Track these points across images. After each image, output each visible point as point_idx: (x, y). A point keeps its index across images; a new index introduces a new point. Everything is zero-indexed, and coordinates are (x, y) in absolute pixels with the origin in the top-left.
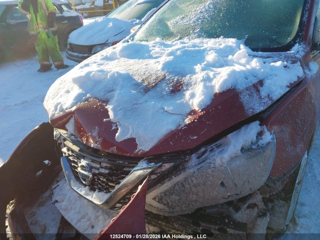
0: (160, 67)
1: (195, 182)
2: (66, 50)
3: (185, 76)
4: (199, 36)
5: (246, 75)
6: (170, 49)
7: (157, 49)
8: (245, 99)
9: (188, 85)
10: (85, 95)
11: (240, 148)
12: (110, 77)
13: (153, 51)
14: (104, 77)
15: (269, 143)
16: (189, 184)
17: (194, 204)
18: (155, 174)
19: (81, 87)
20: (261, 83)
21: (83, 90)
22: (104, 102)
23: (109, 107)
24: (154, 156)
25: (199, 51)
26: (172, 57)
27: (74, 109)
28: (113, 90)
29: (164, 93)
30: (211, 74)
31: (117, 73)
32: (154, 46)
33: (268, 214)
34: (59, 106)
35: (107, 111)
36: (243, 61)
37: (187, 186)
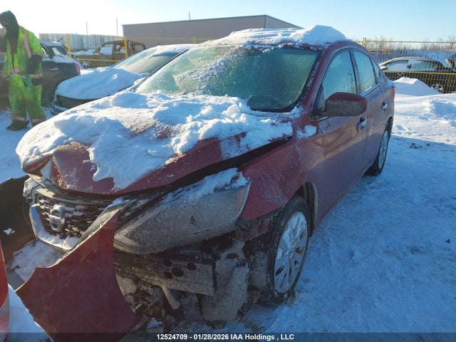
0: (152, 115)
1: (166, 217)
2: (52, 103)
3: (175, 124)
4: (204, 93)
5: (231, 127)
6: (167, 101)
7: (154, 100)
8: (223, 146)
9: (177, 132)
10: (67, 138)
11: (213, 188)
12: (97, 122)
13: (149, 102)
14: (91, 122)
15: (242, 187)
16: (161, 219)
17: (165, 238)
18: (130, 211)
19: (63, 131)
20: (243, 135)
21: (66, 134)
22: (86, 145)
23: (91, 150)
24: (130, 193)
25: (196, 105)
26: (167, 108)
27: (52, 152)
28: (97, 135)
29: (151, 138)
30: (199, 124)
31: (105, 118)
32: (152, 98)
33: (247, 264)
34: (35, 149)
35: (88, 153)
36: (234, 116)
37: (159, 221)
